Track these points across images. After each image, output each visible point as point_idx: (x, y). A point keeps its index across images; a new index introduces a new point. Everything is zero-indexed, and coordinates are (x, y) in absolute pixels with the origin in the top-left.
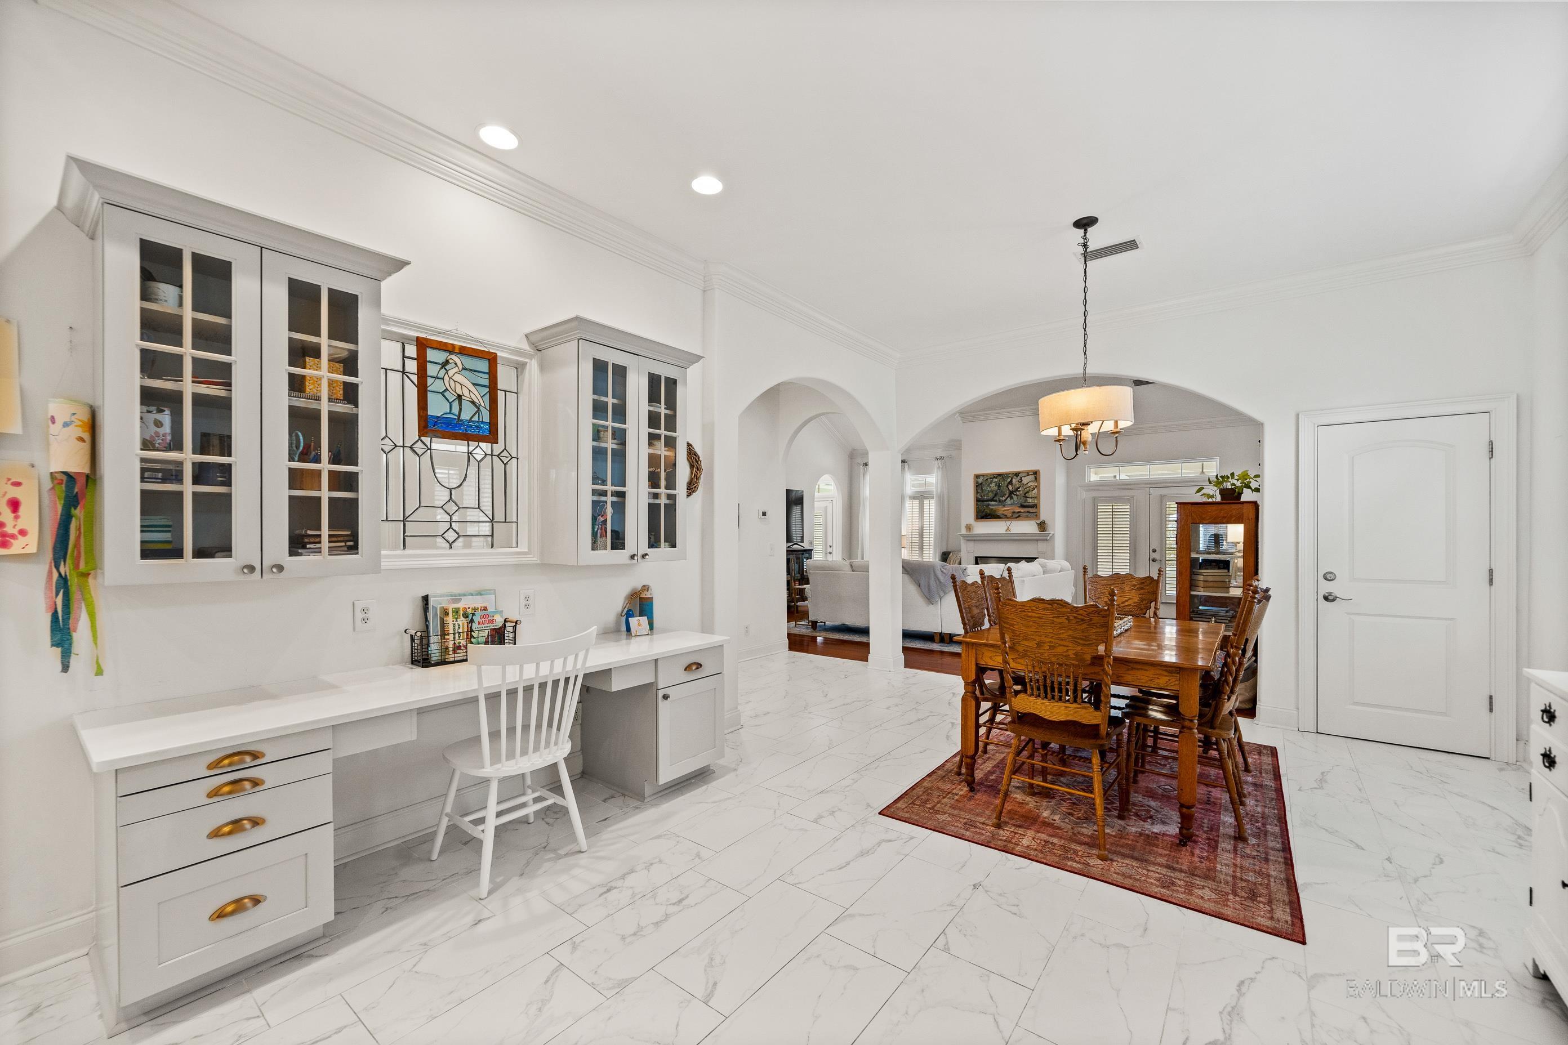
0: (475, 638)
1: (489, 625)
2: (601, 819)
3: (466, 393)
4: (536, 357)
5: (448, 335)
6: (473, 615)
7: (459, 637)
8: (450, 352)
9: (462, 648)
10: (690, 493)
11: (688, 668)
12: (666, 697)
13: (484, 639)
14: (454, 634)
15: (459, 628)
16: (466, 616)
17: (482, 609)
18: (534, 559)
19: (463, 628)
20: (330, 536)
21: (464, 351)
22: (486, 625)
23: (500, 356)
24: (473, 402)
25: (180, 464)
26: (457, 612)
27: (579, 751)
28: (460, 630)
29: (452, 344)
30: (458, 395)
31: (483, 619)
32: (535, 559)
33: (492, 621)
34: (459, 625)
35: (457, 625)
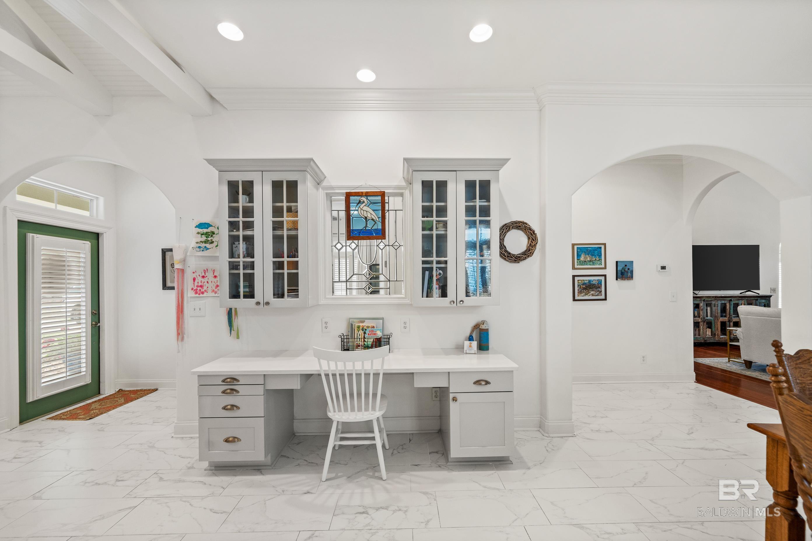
0: (366, 342)
1: (374, 336)
2: (414, 464)
3: (369, 215)
4: (408, 188)
5: (361, 188)
6: (366, 330)
7: (359, 340)
8: (361, 196)
9: (361, 346)
10: (526, 257)
11: (478, 382)
12: (455, 399)
13: (371, 343)
14: (357, 338)
15: (359, 336)
16: (363, 330)
17: (372, 327)
18: (407, 301)
19: (361, 336)
20: (288, 290)
21: (367, 195)
22: (372, 336)
23: (386, 192)
24: (373, 219)
25: (239, 262)
26: (359, 328)
27: (439, 416)
28: (360, 337)
29: (362, 192)
30: (365, 217)
31: (371, 333)
32: (409, 301)
33: (375, 334)
34: (360, 334)
35: (358, 334)
